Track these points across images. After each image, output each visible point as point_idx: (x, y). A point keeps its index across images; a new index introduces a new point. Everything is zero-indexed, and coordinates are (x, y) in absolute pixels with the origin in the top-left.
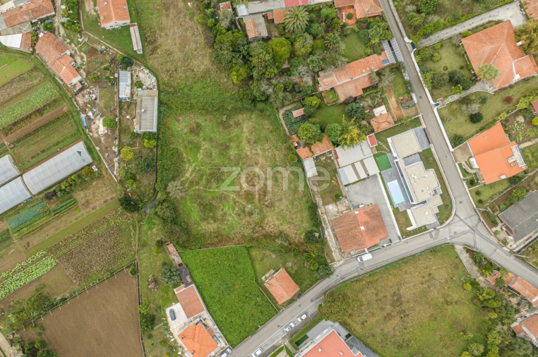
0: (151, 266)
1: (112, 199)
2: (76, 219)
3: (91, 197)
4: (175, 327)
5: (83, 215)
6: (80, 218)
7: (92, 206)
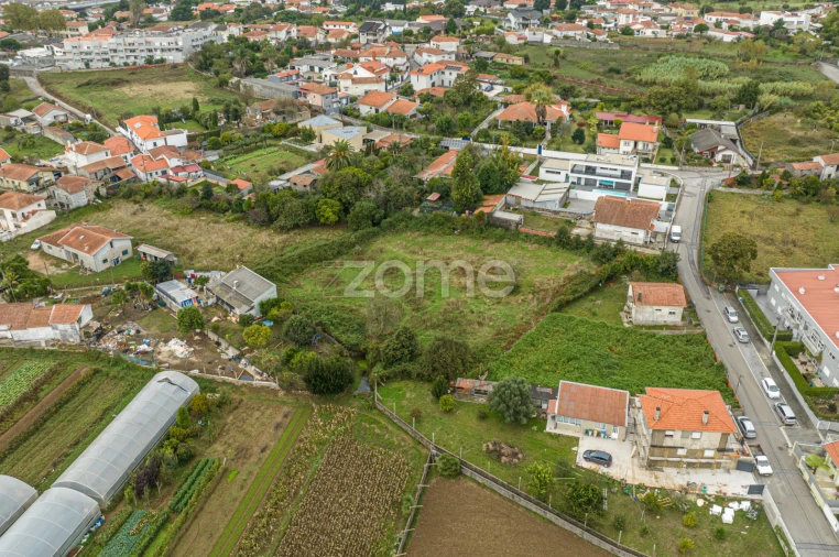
0: (467, 435)
1: (286, 416)
2: (242, 487)
3: (241, 439)
4: (630, 473)
5: (250, 473)
6: (249, 482)
7: (256, 449)
